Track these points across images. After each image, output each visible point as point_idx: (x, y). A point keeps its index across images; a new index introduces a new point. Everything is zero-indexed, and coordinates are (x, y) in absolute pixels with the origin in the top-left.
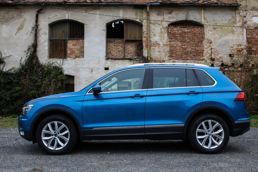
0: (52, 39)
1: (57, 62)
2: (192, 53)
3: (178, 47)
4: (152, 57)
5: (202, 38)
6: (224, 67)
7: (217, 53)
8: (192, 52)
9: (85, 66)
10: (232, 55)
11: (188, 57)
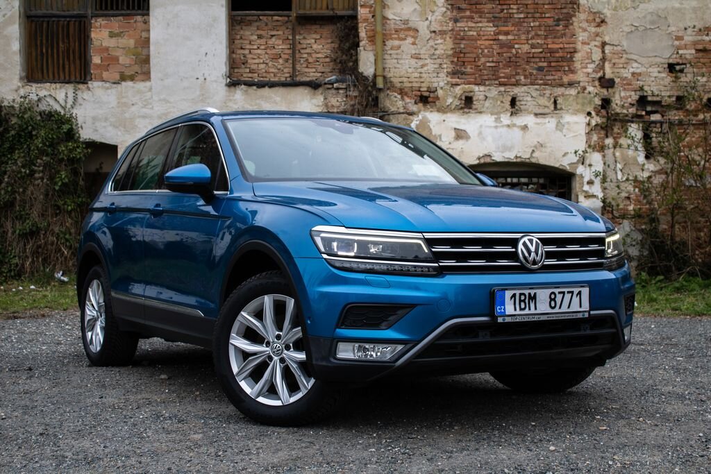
0: (33, 13)
1: (54, 96)
2: (533, 60)
3: (483, 38)
4: (389, 75)
5: (570, 6)
6: (649, 109)
7: (623, 60)
8: (533, 57)
9: (156, 108)
10: (678, 68)
11: (517, 74)
